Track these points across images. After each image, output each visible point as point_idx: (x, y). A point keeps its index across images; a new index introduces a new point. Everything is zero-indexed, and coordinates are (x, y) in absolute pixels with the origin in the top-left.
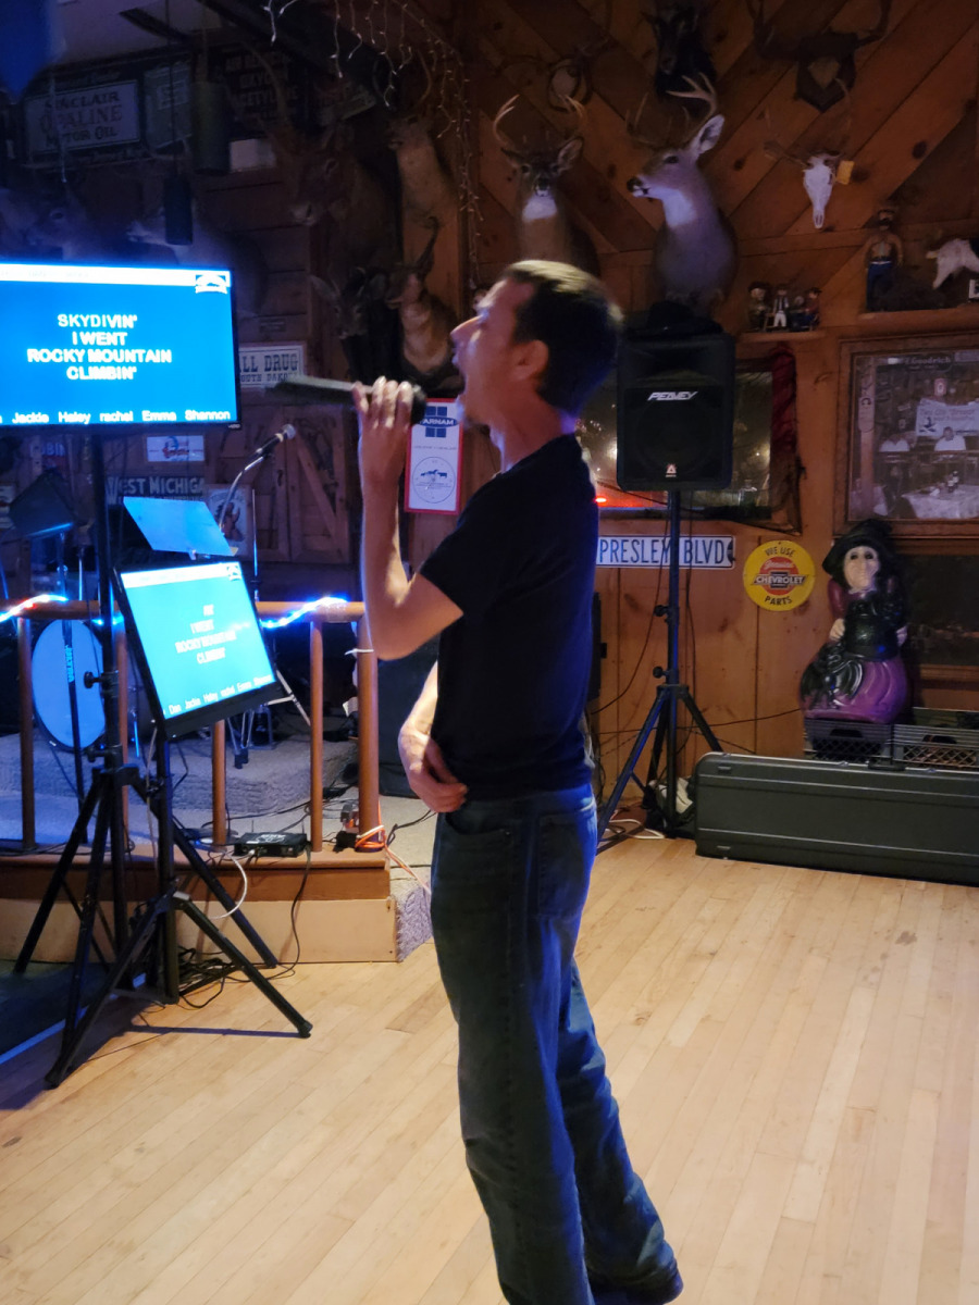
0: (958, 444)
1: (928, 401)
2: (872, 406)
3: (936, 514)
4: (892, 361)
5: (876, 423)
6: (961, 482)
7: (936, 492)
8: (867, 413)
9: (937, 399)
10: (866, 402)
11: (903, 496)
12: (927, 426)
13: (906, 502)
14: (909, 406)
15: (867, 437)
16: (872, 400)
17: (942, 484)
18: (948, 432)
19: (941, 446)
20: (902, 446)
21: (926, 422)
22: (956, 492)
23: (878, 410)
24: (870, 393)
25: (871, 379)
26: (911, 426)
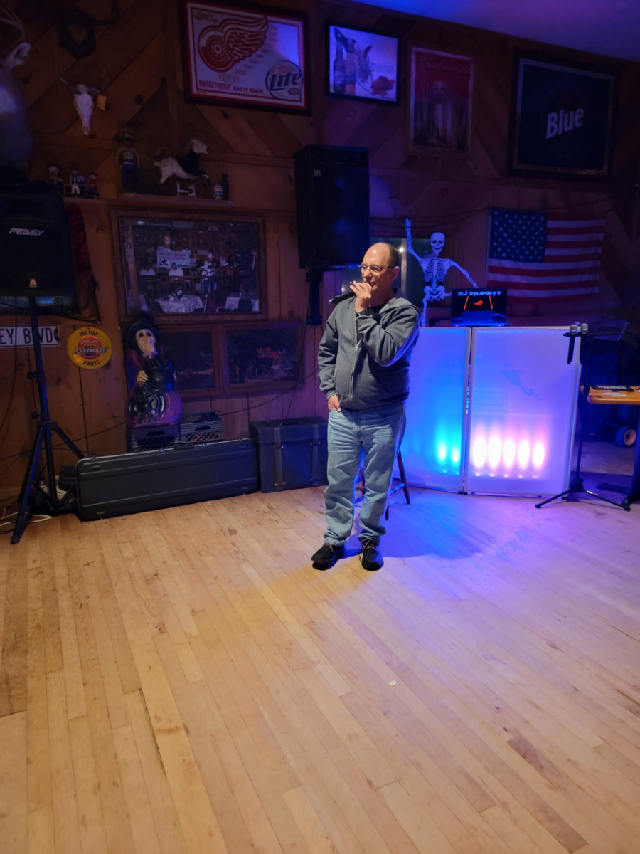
0: (179, 273)
1: (162, 247)
2: (132, 248)
3: (173, 310)
4: (140, 223)
5: (136, 259)
6: (183, 293)
7: (172, 298)
8: (130, 252)
9: (166, 247)
10: (129, 246)
11: (156, 300)
12: (164, 262)
13: (158, 304)
14: (152, 250)
15: (132, 266)
16: (132, 244)
17: (175, 294)
18: (174, 266)
19: (172, 273)
20: (151, 273)
21: (163, 260)
22: (182, 299)
23: (136, 251)
24: (130, 240)
25: (130, 232)
26: (155, 261)
